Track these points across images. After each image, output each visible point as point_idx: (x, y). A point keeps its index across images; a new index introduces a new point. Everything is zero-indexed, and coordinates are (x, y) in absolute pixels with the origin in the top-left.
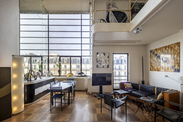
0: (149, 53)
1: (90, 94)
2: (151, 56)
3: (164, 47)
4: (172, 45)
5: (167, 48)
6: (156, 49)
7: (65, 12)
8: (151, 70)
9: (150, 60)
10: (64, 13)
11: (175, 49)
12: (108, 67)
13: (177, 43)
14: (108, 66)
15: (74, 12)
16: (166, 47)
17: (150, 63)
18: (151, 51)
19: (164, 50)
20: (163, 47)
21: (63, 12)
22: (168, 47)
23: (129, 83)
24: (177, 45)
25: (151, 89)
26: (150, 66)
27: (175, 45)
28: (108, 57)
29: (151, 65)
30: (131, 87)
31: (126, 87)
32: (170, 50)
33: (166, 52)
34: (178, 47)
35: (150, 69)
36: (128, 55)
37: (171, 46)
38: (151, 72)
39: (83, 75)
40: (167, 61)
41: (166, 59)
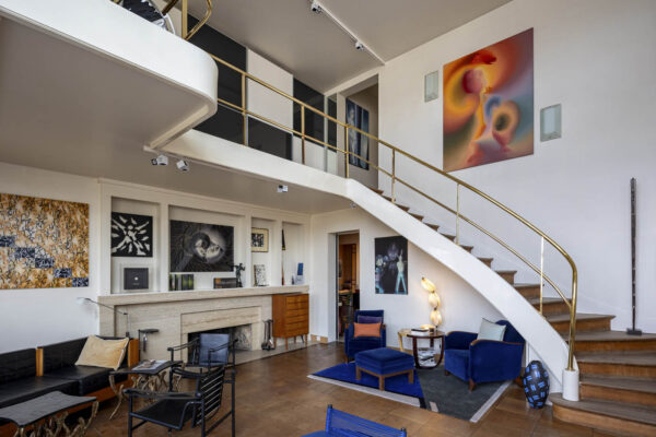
4: (61, 202)
5: (39, 208)
11: (73, 218)
13: (82, 205)
19: (19, 207)
20: (10, 197)
22: (44, 205)
24: (82, 210)
27: (71, 206)
32: (50, 218)
34: (83, 216)
40: (36, 250)
41: (34, 246)
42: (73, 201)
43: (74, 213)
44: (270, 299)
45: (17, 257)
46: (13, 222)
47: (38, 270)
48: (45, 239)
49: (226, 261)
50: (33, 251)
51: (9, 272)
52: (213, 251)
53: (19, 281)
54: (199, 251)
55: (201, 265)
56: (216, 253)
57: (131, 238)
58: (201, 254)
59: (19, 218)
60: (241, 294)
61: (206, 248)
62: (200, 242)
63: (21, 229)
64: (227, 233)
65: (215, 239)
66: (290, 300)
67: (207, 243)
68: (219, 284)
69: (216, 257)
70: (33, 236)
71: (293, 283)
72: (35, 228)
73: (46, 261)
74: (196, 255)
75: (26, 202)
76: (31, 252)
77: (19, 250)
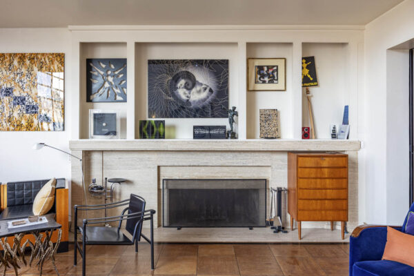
3: (15, 55)
4: (43, 54)
5: (28, 62)
11: (52, 67)
13: (59, 55)
16: (22, 57)
19: (16, 63)
20: (10, 55)
24: (59, 59)
27: (51, 57)
32: (36, 69)
33: (24, 70)
34: (60, 65)
37: (39, 56)
40: (27, 98)
41: (25, 94)
42: (52, 52)
43: (53, 64)
44: (285, 157)
45: (14, 104)
46: (12, 76)
47: (28, 115)
48: (32, 89)
49: (219, 104)
50: (24, 99)
51: (10, 117)
52: (199, 92)
53: (15, 124)
54: (182, 93)
55: (183, 110)
56: (204, 95)
57: (110, 83)
58: (184, 97)
59: (15, 72)
60: (234, 148)
61: (190, 89)
62: (182, 82)
63: (16, 81)
64: (219, 69)
65: (203, 77)
66: (309, 162)
67: (192, 83)
68: (200, 133)
69: (204, 100)
70: (24, 86)
71: (334, 136)
72: (25, 79)
73: (33, 107)
74: (177, 98)
75: (20, 58)
76: (23, 100)
77: (15, 98)
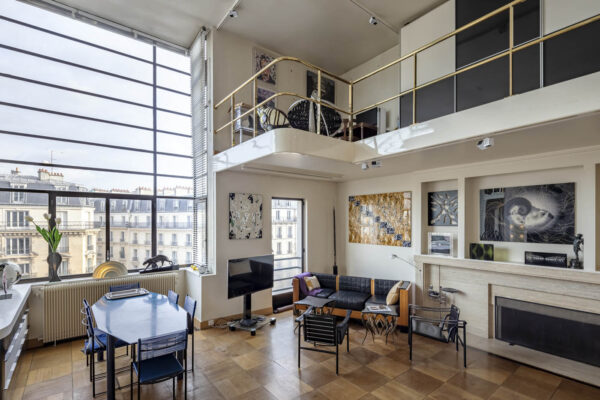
0: (347, 203)
1: (211, 327)
2: (350, 209)
3: (381, 194)
4: (397, 193)
6: (365, 197)
7: (80, 13)
8: (350, 240)
9: (348, 218)
10: (78, 17)
12: (261, 237)
14: (261, 232)
15: (129, 30)
16: (385, 196)
17: (350, 226)
18: (351, 199)
19: (382, 200)
20: (379, 195)
21: (74, 11)
22: (390, 197)
23: (312, 275)
25: (362, 285)
26: (348, 233)
28: (261, 209)
29: (351, 230)
30: (317, 285)
31: (310, 288)
32: (393, 204)
33: (386, 205)
35: (348, 238)
36: (303, 204)
37: (395, 195)
38: (352, 244)
39: (167, 264)
40: (388, 223)
45: (381, 227)
46: (380, 209)
47: (389, 235)
48: (391, 217)
51: (378, 236)
52: (536, 217)
53: (381, 241)
54: (515, 219)
56: (542, 220)
57: (446, 211)
58: (517, 223)
59: (381, 206)
61: (524, 215)
62: (516, 208)
63: (382, 212)
65: (539, 203)
67: (527, 209)
68: (532, 259)
69: (542, 225)
70: (387, 215)
72: (387, 211)
73: (392, 230)
76: (386, 225)
77: (381, 224)
